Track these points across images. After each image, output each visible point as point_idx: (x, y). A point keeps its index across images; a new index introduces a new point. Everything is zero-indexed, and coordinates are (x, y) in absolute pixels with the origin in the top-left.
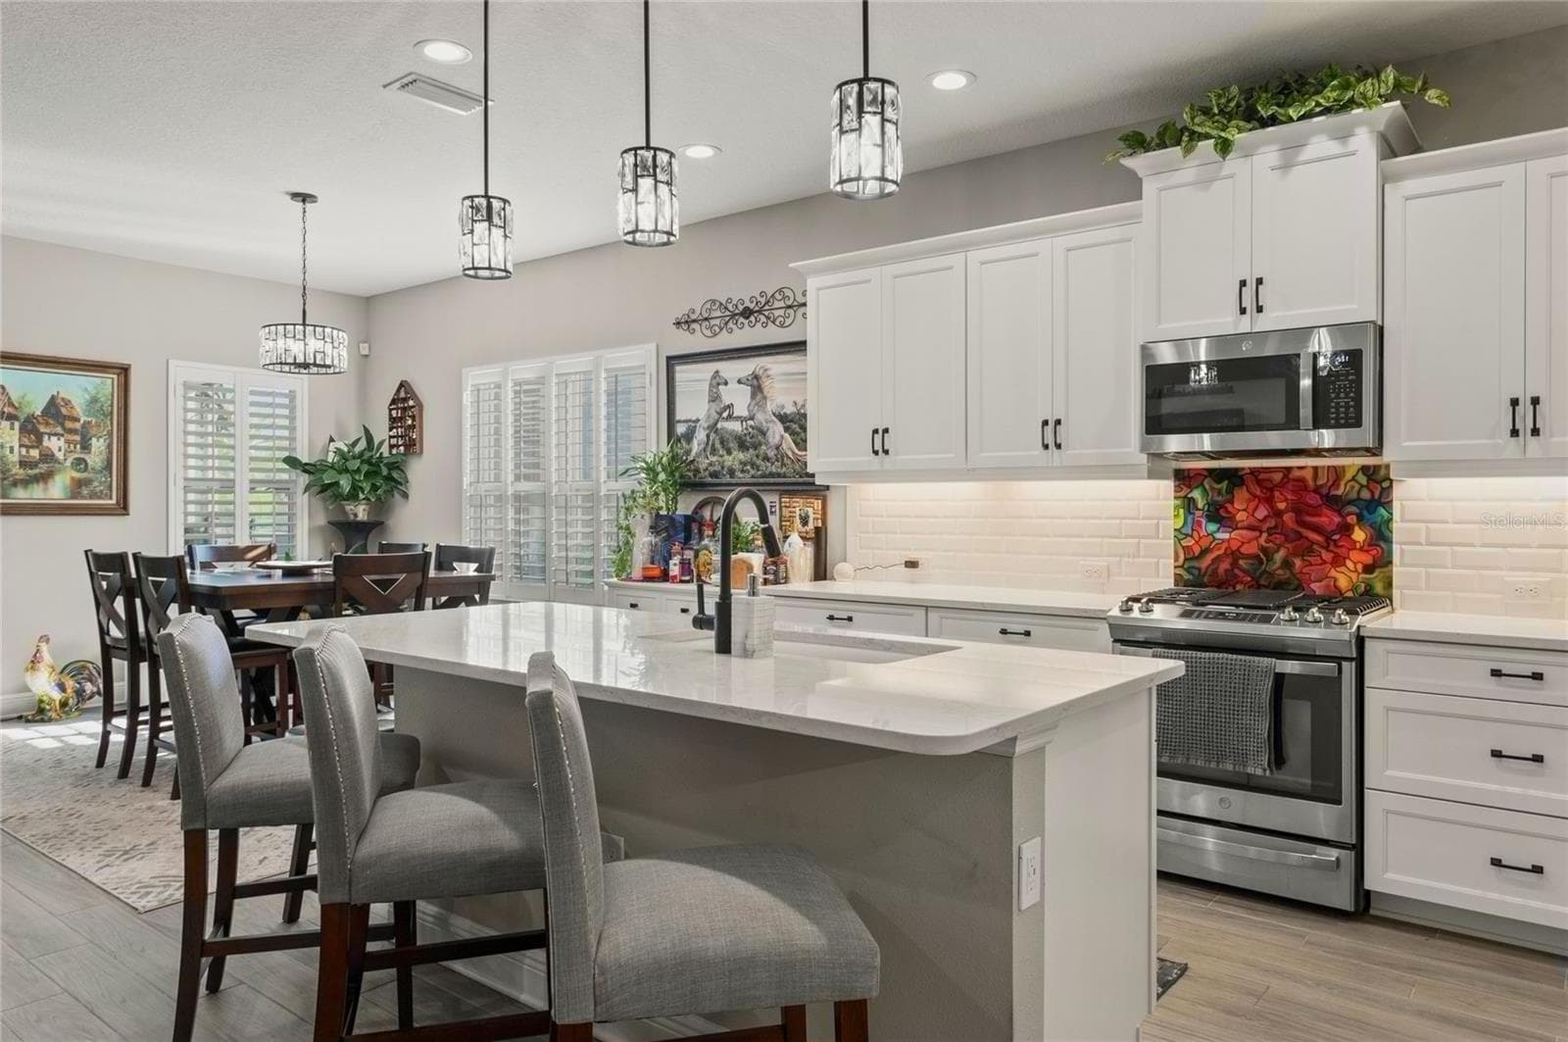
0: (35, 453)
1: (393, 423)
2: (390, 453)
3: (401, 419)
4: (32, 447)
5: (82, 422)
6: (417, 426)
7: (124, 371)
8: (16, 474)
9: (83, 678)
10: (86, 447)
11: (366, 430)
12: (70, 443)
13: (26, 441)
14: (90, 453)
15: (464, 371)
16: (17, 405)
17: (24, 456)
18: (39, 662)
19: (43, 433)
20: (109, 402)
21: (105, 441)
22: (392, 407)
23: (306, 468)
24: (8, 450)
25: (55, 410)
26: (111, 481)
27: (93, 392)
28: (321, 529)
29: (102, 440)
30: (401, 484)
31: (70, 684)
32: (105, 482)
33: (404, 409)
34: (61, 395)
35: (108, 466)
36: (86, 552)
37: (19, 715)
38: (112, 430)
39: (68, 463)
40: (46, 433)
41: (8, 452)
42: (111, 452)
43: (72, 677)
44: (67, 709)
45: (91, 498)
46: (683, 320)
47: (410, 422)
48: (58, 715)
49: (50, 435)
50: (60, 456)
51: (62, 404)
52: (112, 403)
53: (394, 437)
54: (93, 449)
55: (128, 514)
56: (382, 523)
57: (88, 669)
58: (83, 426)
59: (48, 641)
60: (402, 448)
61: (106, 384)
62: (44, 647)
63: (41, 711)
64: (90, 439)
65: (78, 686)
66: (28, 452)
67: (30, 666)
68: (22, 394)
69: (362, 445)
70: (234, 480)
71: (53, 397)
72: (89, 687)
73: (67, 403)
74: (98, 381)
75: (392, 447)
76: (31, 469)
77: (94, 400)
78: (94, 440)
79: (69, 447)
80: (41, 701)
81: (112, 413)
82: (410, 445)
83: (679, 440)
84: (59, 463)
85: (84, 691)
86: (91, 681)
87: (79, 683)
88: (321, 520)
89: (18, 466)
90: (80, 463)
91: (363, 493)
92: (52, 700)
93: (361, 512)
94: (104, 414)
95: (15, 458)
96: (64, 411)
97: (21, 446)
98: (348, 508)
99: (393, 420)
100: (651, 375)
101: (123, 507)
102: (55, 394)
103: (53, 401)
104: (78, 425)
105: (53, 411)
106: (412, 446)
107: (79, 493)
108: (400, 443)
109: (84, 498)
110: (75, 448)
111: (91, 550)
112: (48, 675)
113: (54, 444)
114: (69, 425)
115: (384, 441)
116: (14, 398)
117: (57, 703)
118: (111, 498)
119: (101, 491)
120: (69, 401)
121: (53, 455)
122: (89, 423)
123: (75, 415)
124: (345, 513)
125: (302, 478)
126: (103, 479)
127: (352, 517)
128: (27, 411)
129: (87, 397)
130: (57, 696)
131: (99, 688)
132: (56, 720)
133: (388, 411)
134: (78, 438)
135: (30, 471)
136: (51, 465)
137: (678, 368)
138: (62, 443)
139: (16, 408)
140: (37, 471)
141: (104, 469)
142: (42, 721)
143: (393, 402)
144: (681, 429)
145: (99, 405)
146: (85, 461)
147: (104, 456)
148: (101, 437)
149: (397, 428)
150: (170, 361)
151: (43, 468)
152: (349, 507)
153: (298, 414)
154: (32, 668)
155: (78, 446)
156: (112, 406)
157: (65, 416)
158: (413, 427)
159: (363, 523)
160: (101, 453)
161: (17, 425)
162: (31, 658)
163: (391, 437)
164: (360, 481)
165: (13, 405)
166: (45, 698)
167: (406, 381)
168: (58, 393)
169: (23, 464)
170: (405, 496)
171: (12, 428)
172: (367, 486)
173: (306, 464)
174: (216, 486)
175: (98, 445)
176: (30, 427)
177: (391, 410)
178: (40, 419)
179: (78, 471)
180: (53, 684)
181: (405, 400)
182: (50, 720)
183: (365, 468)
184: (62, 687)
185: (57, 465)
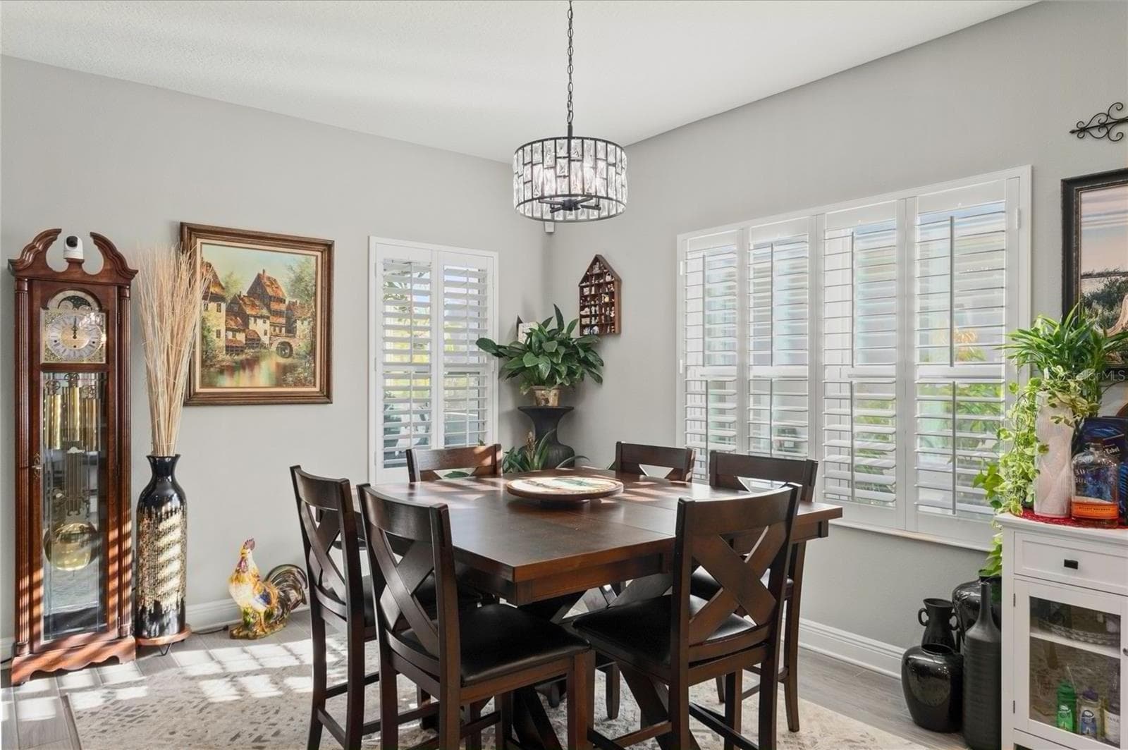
0: (241, 337)
1: (584, 301)
2: (581, 333)
3: (593, 297)
4: (239, 331)
5: (287, 302)
6: (616, 304)
7: (328, 247)
8: (223, 361)
9: (288, 586)
10: (291, 330)
11: (557, 311)
12: (275, 326)
13: (233, 325)
14: (294, 337)
15: (680, 237)
16: (223, 284)
17: (231, 341)
18: (244, 572)
19: (248, 315)
20: (313, 282)
21: (309, 323)
22: (584, 284)
23: (498, 352)
24: (215, 334)
25: (261, 290)
26: (315, 366)
27: (298, 271)
28: (509, 414)
29: (306, 323)
30: (595, 367)
31: (275, 592)
32: (309, 368)
33: (599, 286)
34: (267, 274)
35: (312, 352)
36: (293, 469)
37: (224, 624)
38: (316, 311)
39: (273, 348)
40: (252, 316)
41: (215, 337)
42: (315, 336)
43: (277, 584)
44: (272, 621)
45: (295, 385)
46: (1095, 123)
47: (607, 299)
48: (263, 630)
49: (256, 317)
50: (265, 340)
51: (268, 283)
52: (316, 282)
53: (586, 316)
54: (298, 333)
55: (331, 403)
56: (573, 408)
57: (294, 574)
58: (289, 308)
59: (252, 547)
60: (596, 328)
61: (309, 262)
62: (249, 555)
63: (247, 625)
64: (295, 321)
65: (282, 594)
66: (234, 336)
67: (234, 577)
68: (228, 273)
69: (554, 325)
70: (429, 365)
71: (259, 276)
72: (294, 595)
73: (273, 282)
74: (302, 258)
75: (583, 327)
76: (238, 355)
77: (299, 279)
78: (299, 322)
79: (275, 330)
80: (246, 614)
81: (315, 293)
82: (607, 325)
83: (1089, 305)
84: (265, 348)
85: (289, 600)
86: (295, 588)
87: (284, 592)
88: (510, 405)
89: (224, 352)
90: (285, 348)
91: (560, 377)
92: (255, 611)
93: (551, 397)
94: (308, 295)
95: (221, 343)
96: (269, 290)
97: (227, 329)
98: (539, 393)
99: (583, 298)
100: (1020, 213)
101: (326, 395)
102: (261, 273)
103: (259, 281)
104: (283, 307)
105: (259, 291)
106: (609, 326)
107: (284, 380)
108: (593, 323)
109: (288, 385)
110: (280, 331)
111: (298, 467)
112: (252, 586)
113: (260, 327)
114: (274, 306)
115: (576, 320)
116: (221, 277)
117: (262, 615)
118: (315, 385)
119: (305, 378)
120: (275, 280)
121: (259, 340)
122: (294, 304)
123: (281, 296)
124: (537, 399)
125: (493, 362)
126: (308, 365)
127: (543, 403)
128: (234, 291)
129: (292, 276)
130: (261, 608)
131: (303, 595)
132: (261, 637)
133: (578, 288)
134: (283, 321)
135: (236, 357)
136: (256, 350)
137: (1085, 196)
138: (267, 326)
139: (223, 288)
140: (242, 357)
141: (309, 354)
142: (247, 637)
143: (586, 278)
144: (1089, 288)
145: (303, 284)
146: (290, 346)
147: (308, 340)
148: (305, 319)
149: (589, 307)
150: (371, 238)
151: (249, 353)
152: (541, 393)
153: (489, 293)
154: (237, 578)
155: (283, 329)
156: (316, 286)
157: (270, 297)
158: (611, 304)
159: (552, 410)
160: (305, 337)
161: (224, 306)
162: (235, 567)
163: (582, 317)
164: (557, 364)
165: (220, 285)
166: (250, 611)
167: (601, 256)
168: (264, 271)
169: (230, 349)
170: (599, 380)
171: (219, 310)
172: (563, 369)
173: (500, 347)
174: (412, 370)
175: (302, 328)
176: (236, 309)
177: (582, 288)
178: (246, 300)
179: (283, 356)
180: (258, 596)
181: (599, 276)
182: (255, 637)
183: (562, 351)
184: (266, 598)
185: (263, 350)
